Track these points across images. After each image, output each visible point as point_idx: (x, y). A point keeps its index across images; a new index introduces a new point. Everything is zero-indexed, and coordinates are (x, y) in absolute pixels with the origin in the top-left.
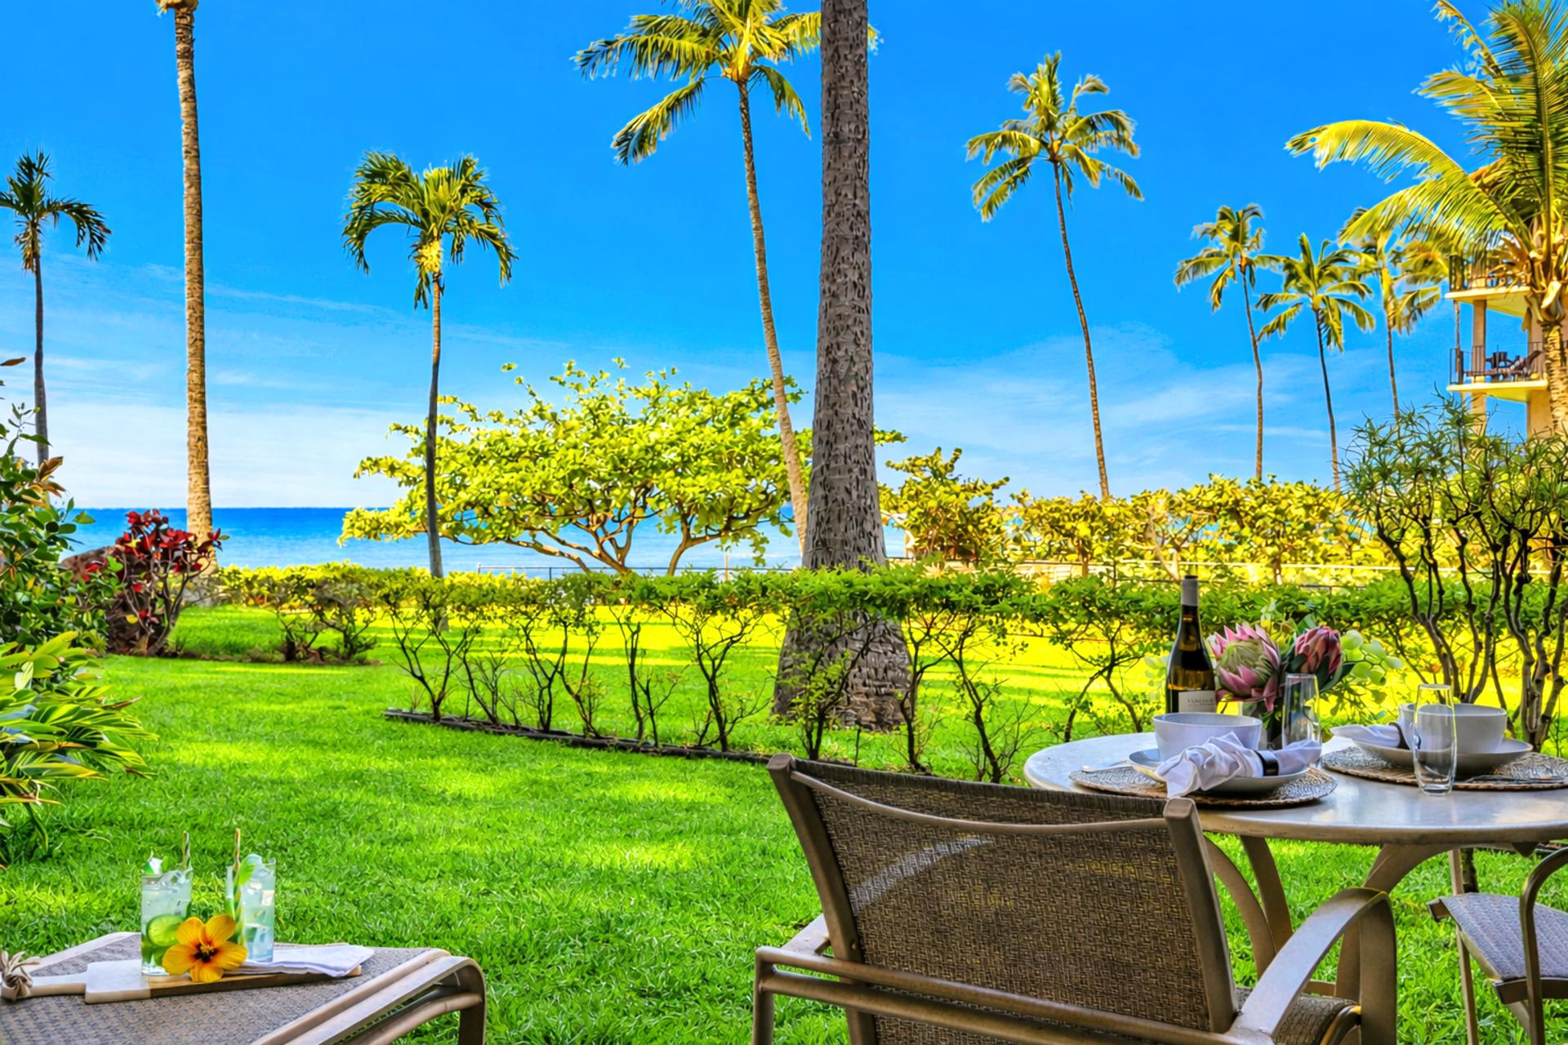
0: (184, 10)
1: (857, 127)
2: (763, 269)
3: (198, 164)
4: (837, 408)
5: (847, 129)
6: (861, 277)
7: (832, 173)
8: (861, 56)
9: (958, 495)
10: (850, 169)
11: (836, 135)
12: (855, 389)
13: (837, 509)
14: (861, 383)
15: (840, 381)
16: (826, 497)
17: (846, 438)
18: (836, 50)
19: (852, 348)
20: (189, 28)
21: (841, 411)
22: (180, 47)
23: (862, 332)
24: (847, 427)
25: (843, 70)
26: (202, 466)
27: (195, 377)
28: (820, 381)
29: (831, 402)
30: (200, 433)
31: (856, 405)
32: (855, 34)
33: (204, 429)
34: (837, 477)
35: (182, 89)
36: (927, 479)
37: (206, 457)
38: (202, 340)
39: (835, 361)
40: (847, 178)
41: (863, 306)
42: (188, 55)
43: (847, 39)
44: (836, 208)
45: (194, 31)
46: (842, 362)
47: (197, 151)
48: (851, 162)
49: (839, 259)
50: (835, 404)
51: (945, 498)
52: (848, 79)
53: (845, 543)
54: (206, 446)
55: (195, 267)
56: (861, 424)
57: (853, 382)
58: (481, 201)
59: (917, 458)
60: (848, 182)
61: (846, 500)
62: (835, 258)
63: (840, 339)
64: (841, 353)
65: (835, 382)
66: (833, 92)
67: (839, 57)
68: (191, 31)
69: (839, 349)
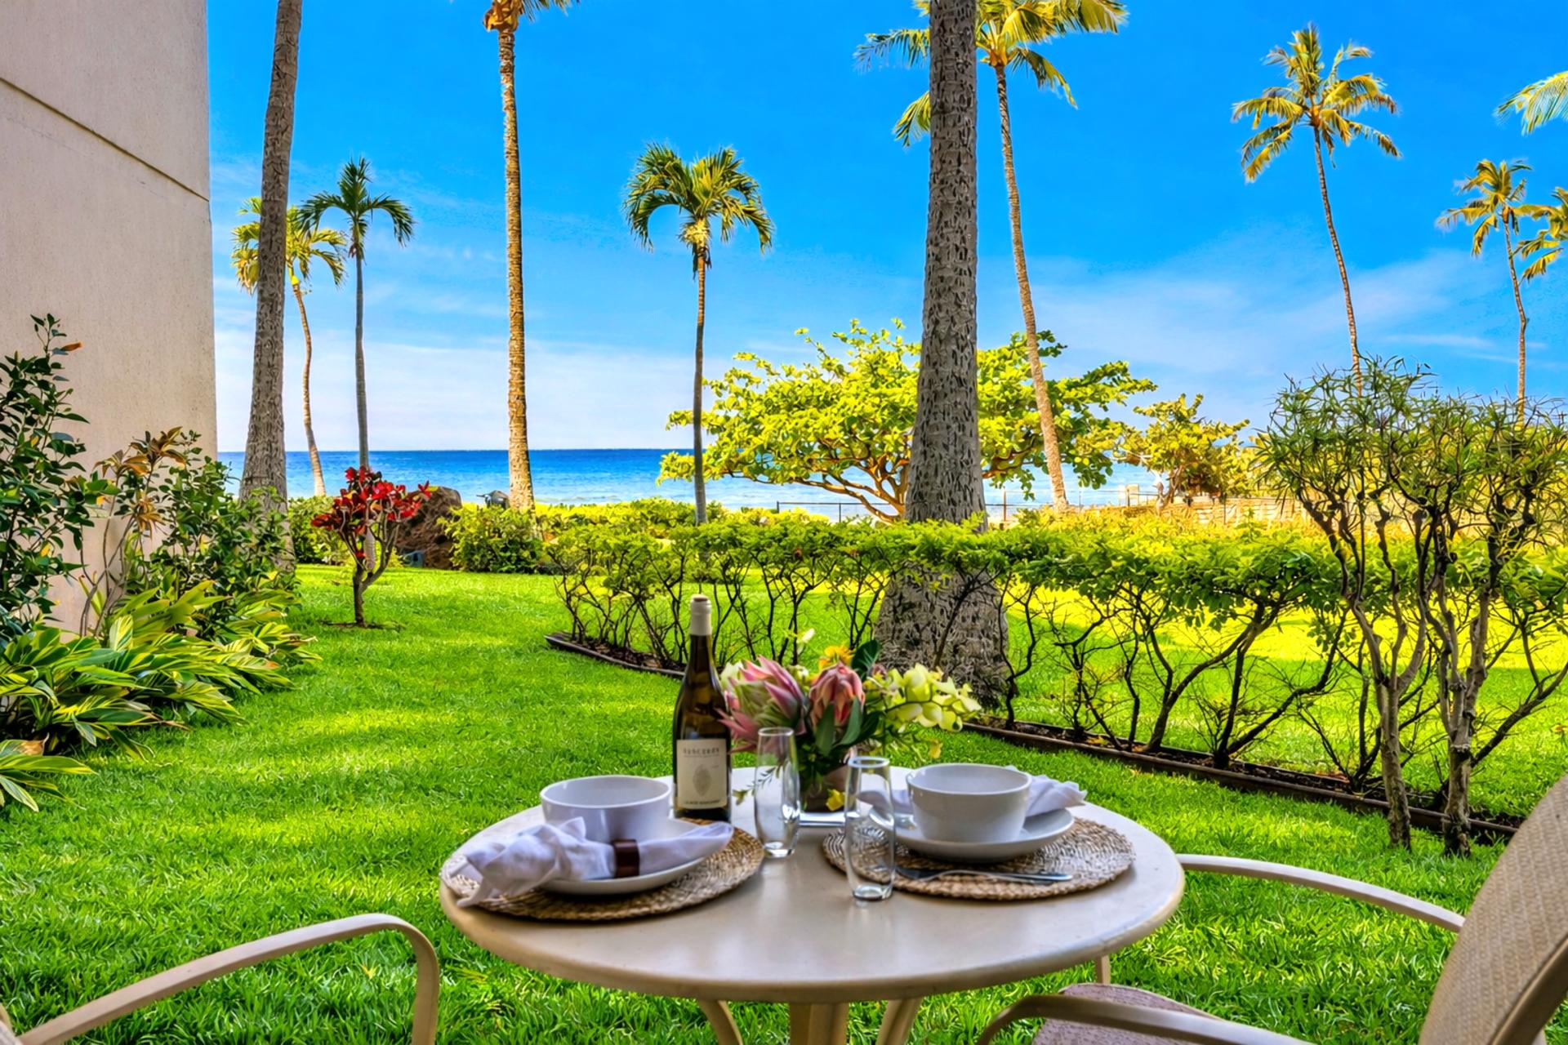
0: (506, 31)
1: (962, 96)
2: (1018, 233)
3: (518, 162)
4: (938, 366)
5: (952, 99)
6: (963, 240)
7: (938, 142)
8: (967, 29)
9: (1200, 437)
10: (955, 138)
11: (942, 105)
12: (954, 347)
13: (933, 464)
14: (962, 343)
15: (941, 342)
16: (925, 453)
17: (946, 395)
18: (942, 25)
19: (953, 309)
20: (511, 45)
21: (941, 369)
22: (503, 63)
23: (964, 294)
24: (947, 385)
25: (948, 43)
26: (521, 420)
27: (515, 345)
28: (924, 341)
29: (933, 361)
30: (519, 392)
31: (956, 363)
32: (960, 8)
33: (523, 389)
34: (936, 433)
35: (506, 99)
36: (1171, 423)
37: (524, 412)
38: (522, 313)
39: (937, 322)
40: (951, 145)
41: (965, 268)
42: (509, 70)
43: (952, 13)
44: (941, 177)
45: (514, 49)
46: (942, 321)
47: (517, 152)
48: (956, 130)
49: (943, 224)
50: (935, 364)
51: (1186, 440)
52: (953, 52)
53: (940, 496)
54: (524, 403)
55: (514, 251)
56: (960, 382)
57: (954, 341)
58: (740, 185)
59: (1163, 404)
60: (952, 150)
61: (943, 455)
62: (939, 222)
63: (942, 301)
64: (941, 315)
65: (936, 342)
66: (939, 64)
67: (945, 31)
68: (511, 49)
69: (940, 310)
